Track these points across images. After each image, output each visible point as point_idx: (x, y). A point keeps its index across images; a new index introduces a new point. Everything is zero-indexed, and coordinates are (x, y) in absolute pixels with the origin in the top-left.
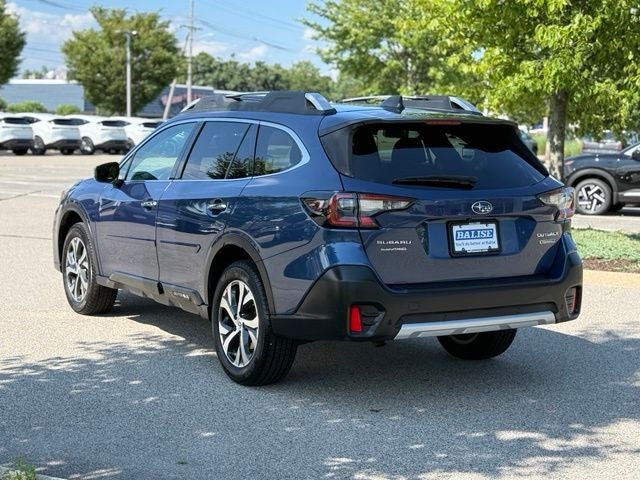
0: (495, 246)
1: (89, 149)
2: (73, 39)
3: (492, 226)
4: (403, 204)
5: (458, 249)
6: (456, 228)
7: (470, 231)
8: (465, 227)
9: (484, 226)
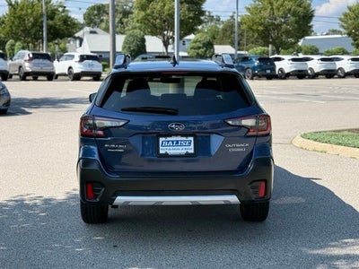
0: (192, 151)
1: (342, 75)
2: (348, 11)
3: (192, 139)
4: (122, 123)
5: (161, 152)
6: (161, 139)
7: (173, 142)
8: (168, 139)
9: (184, 139)
